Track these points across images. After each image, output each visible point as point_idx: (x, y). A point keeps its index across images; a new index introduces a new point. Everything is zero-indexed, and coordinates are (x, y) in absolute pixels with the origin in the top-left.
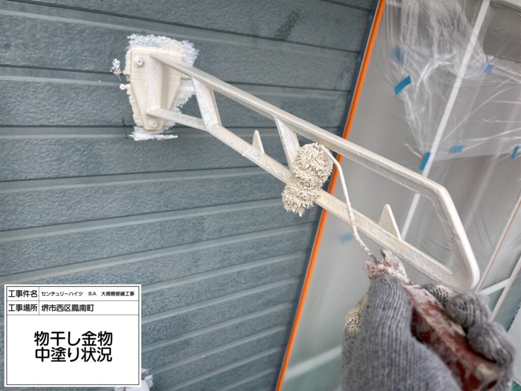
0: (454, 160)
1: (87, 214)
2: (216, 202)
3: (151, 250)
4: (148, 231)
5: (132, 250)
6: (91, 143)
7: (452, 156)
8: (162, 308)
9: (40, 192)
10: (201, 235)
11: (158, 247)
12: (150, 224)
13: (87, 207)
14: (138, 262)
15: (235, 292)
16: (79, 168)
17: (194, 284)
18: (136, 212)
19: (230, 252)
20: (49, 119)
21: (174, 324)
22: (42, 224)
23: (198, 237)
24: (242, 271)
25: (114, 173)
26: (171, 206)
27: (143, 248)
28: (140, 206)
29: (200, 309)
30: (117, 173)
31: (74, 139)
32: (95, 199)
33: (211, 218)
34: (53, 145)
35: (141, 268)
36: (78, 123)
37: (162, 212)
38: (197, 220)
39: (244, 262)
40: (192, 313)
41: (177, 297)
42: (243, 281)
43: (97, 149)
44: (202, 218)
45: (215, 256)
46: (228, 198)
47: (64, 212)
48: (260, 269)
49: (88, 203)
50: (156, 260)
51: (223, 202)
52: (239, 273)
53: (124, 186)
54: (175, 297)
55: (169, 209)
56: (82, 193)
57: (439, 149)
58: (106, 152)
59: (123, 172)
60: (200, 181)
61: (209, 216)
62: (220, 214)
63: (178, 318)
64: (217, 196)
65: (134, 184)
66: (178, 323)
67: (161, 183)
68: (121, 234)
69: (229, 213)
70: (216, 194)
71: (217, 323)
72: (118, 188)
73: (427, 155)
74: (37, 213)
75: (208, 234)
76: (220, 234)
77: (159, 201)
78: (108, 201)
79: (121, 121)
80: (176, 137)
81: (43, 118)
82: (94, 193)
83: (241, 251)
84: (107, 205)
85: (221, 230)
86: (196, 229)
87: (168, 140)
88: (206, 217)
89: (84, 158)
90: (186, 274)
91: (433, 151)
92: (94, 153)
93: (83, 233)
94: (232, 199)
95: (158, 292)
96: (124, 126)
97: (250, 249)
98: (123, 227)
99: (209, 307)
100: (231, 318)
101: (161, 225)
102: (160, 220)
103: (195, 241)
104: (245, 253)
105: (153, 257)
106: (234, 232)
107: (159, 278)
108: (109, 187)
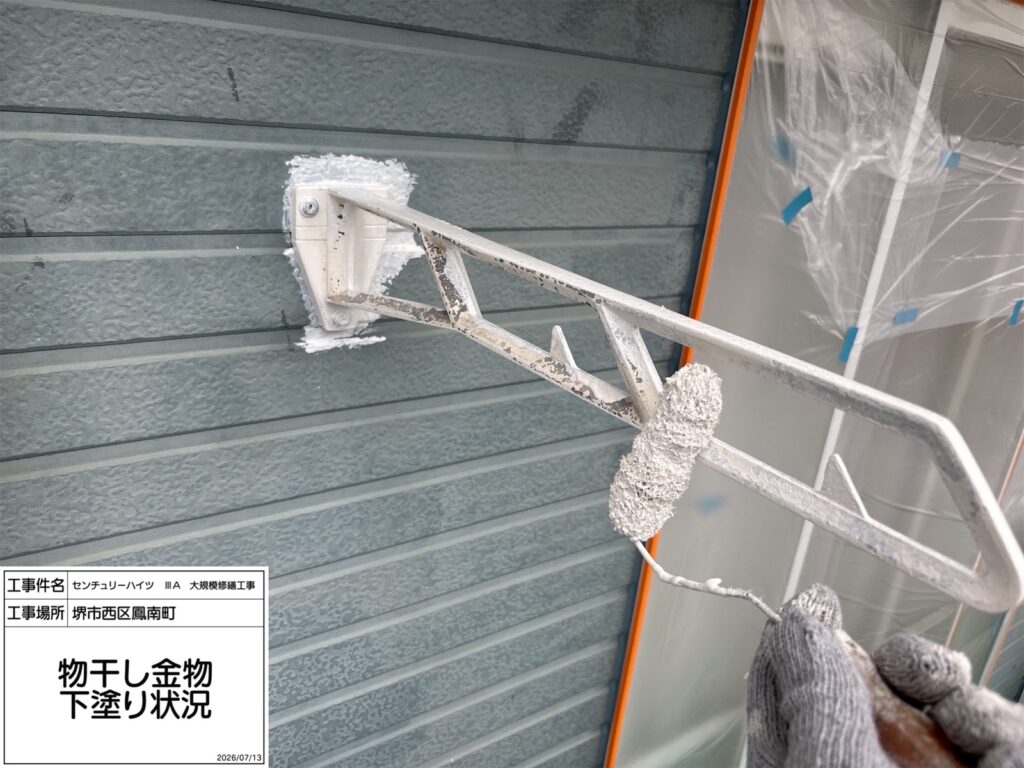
0: (905, 338)
1: (222, 501)
2: (461, 455)
3: (344, 559)
4: (337, 523)
5: (308, 562)
6: (225, 364)
7: (899, 330)
8: (369, 670)
9: (134, 466)
10: (436, 523)
11: (356, 552)
12: (340, 509)
13: (221, 486)
14: (321, 584)
15: (507, 627)
16: (205, 414)
17: (427, 618)
18: (313, 489)
19: (492, 551)
20: (148, 326)
21: (394, 699)
22: (140, 525)
23: (431, 526)
24: (517, 586)
25: (271, 417)
26: (379, 470)
27: (329, 557)
28: (319, 476)
29: (441, 667)
30: (276, 416)
31: (194, 360)
32: (237, 470)
33: (453, 487)
34: (157, 374)
35: (326, 595)
36: (201, 329)
37: (362, 483)
38: (427, 493)
39: (520, 569)
40: (427, 675)
41: (398, 646)
42: (520, 605)
43: (235, 375)
44: (438, 489)
45: (465, 561)
46: (484, 446)
47: (179, 499)
48: (550, 580)
49: (223, 478)
50: (353, 578)
51: (473, 454)
52: (511, 589)
53: (290, 441)
54: (393, 647)
55: (373, 477)
56: (213, 460)
57: (873, 319)
58: (254, 379)
59: (285, 414)
60: (428, 419)
61: (449, 484)
62: (470, 478)
63: (399, 687)
64: (463, 444)
65: (309, 435)
66: (401, 697)
67: (358, 429)
68: (287, 533)
69: (486, 474)
70: (460, 441)
71: (475, 691)
72: (278, 444)
73: (852, 333)
74: (130, 505)
75: (449, 519)
76: (472, 517)
77: (355, 464)
78: (261, 472)
79: (280, 319)
80: (383, 339)
81: (137, 326)
82: (235, 458)
83: (513, 547)
84: (259, 480)
85: (472, 510)
86: (427, 512)
87: (369, 346)
88: (444, 485)
89: (213, 395)
90: (412, 601)
91: (863, 323)
92: (232, 384)
93: (215, 537)
94: (492, 448)
95: (361, 639)
96: (286, 327)
97: (530, 541)
98: (290, 520)
99: (458, 662)
100: (501, 680)
101: (360, 509)
102: (358, 499)
103: (426, 535)
104: (521, 550)
105: (348, 571)
106: (497, 511)
107: (361, 612)
108: (261, 445)
